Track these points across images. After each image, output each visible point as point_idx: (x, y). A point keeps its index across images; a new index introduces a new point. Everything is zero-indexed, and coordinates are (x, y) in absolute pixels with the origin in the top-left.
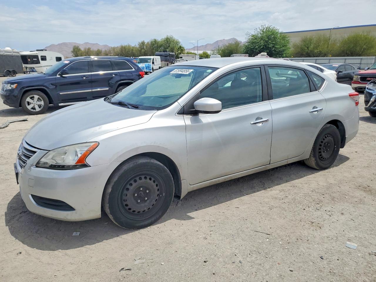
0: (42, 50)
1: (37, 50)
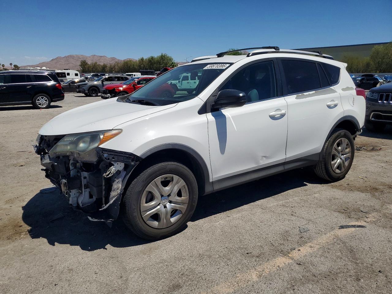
0: (67, 69)
1: (64, 70)
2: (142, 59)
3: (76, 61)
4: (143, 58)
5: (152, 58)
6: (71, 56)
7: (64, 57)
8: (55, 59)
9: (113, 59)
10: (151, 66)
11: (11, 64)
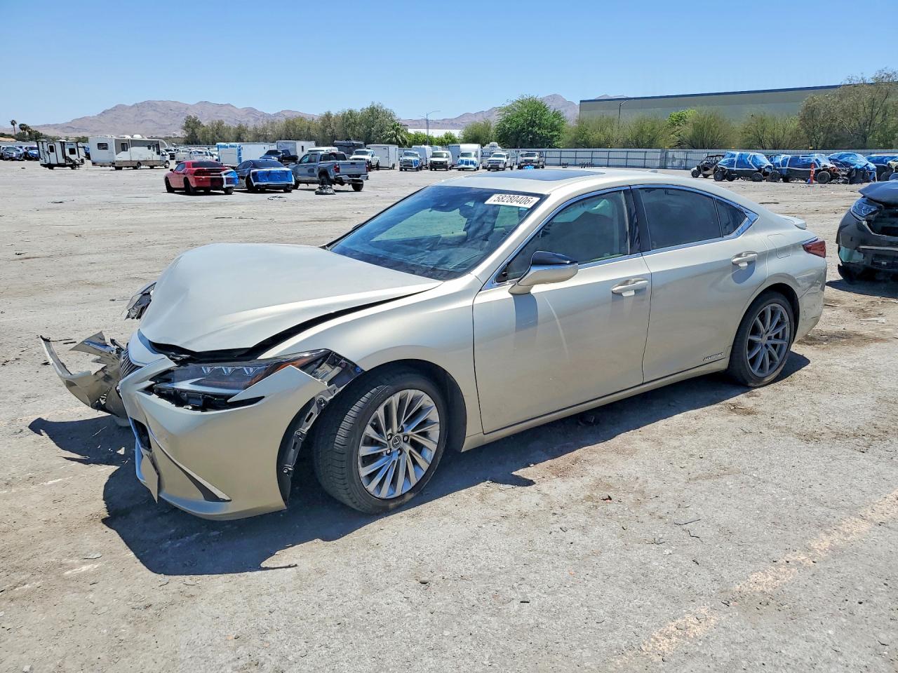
2: (328, 116)
3: (161, 115)
4: (329, 113)
5: (351, 113)
6: (148, 104)
7: (133, 106)
8: (111, 110)
9: (251, 111)
10: (349, 130)
11: (13, 123)
